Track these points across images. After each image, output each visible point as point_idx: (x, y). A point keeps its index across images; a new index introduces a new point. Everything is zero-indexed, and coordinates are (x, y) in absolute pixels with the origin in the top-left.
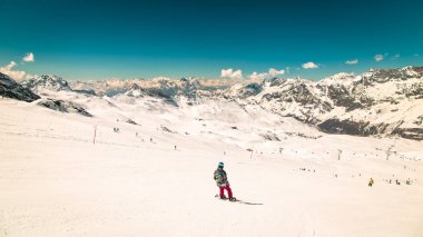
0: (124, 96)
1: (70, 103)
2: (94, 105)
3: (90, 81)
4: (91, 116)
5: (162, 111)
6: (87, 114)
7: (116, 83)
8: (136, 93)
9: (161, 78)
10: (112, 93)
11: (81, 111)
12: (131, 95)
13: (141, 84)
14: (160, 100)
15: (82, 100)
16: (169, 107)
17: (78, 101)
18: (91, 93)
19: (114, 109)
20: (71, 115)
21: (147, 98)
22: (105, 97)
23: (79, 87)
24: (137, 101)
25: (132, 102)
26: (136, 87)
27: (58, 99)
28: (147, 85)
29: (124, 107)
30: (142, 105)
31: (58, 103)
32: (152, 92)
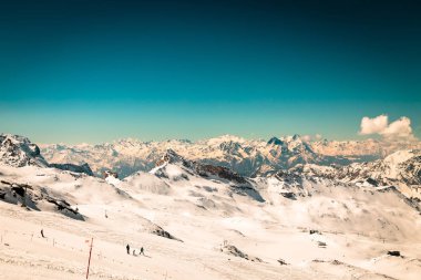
0: (148, 178)
1: (43, 190)
2: (89, 196)
3: (81, 146)
4: (81, 218)
5: (228, 211)
6: (75, 215)
7: (133, 150)
8: (174, 170)
9: (226, 139)
10: (124, 171)
11: (63, 207)
12: (162, 175)
13: (184, 152)
14: (223, 187)
15: (65, 185)
16: (242, 201)
17: (57, 187)
18: (84, 170)
19: (127, 204)
20: (43, 214)
21: (197, 182)
22: (111, 179)
23: (60, 159)
24: (175, 187)
25: (165, 191)
26: (173, 157)
27: (20, 182)
28: (195, 152)
29: (147, 202)
30: (186, 196)
31: (20, 191)
32: (208, 170)
